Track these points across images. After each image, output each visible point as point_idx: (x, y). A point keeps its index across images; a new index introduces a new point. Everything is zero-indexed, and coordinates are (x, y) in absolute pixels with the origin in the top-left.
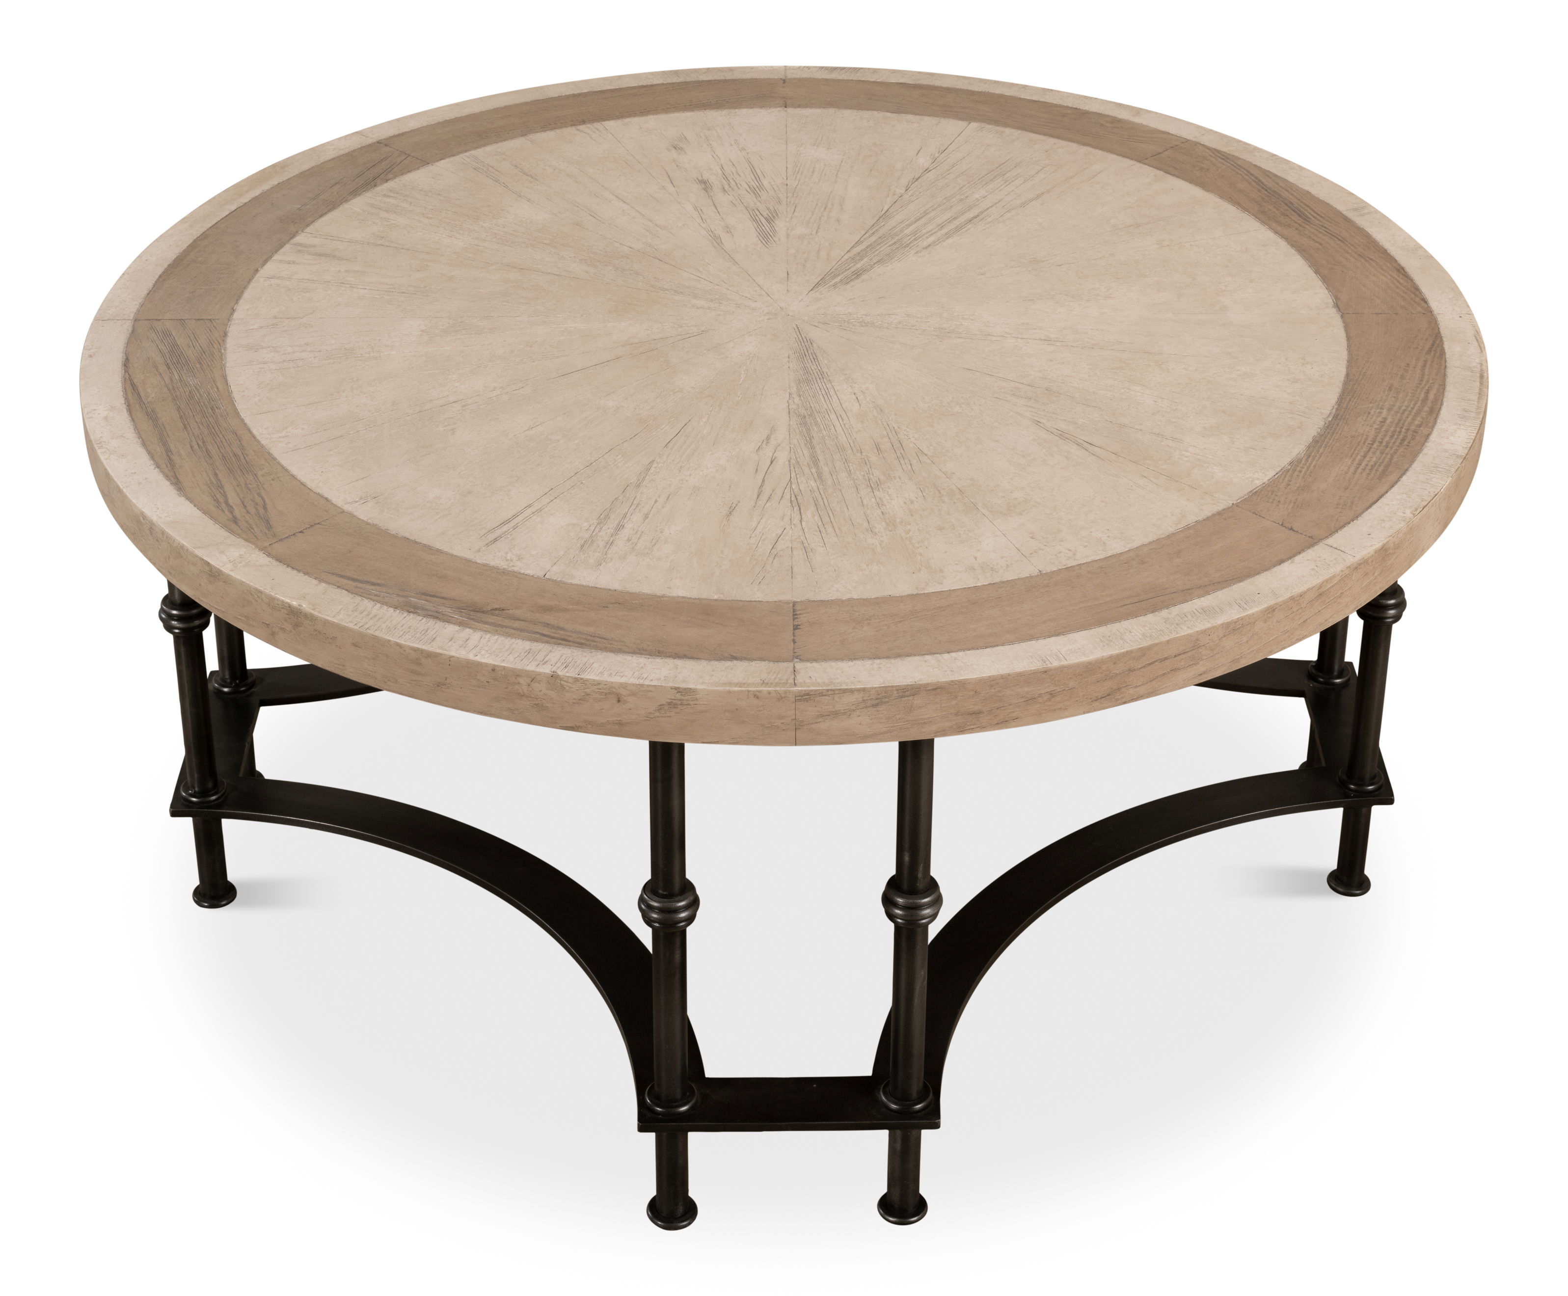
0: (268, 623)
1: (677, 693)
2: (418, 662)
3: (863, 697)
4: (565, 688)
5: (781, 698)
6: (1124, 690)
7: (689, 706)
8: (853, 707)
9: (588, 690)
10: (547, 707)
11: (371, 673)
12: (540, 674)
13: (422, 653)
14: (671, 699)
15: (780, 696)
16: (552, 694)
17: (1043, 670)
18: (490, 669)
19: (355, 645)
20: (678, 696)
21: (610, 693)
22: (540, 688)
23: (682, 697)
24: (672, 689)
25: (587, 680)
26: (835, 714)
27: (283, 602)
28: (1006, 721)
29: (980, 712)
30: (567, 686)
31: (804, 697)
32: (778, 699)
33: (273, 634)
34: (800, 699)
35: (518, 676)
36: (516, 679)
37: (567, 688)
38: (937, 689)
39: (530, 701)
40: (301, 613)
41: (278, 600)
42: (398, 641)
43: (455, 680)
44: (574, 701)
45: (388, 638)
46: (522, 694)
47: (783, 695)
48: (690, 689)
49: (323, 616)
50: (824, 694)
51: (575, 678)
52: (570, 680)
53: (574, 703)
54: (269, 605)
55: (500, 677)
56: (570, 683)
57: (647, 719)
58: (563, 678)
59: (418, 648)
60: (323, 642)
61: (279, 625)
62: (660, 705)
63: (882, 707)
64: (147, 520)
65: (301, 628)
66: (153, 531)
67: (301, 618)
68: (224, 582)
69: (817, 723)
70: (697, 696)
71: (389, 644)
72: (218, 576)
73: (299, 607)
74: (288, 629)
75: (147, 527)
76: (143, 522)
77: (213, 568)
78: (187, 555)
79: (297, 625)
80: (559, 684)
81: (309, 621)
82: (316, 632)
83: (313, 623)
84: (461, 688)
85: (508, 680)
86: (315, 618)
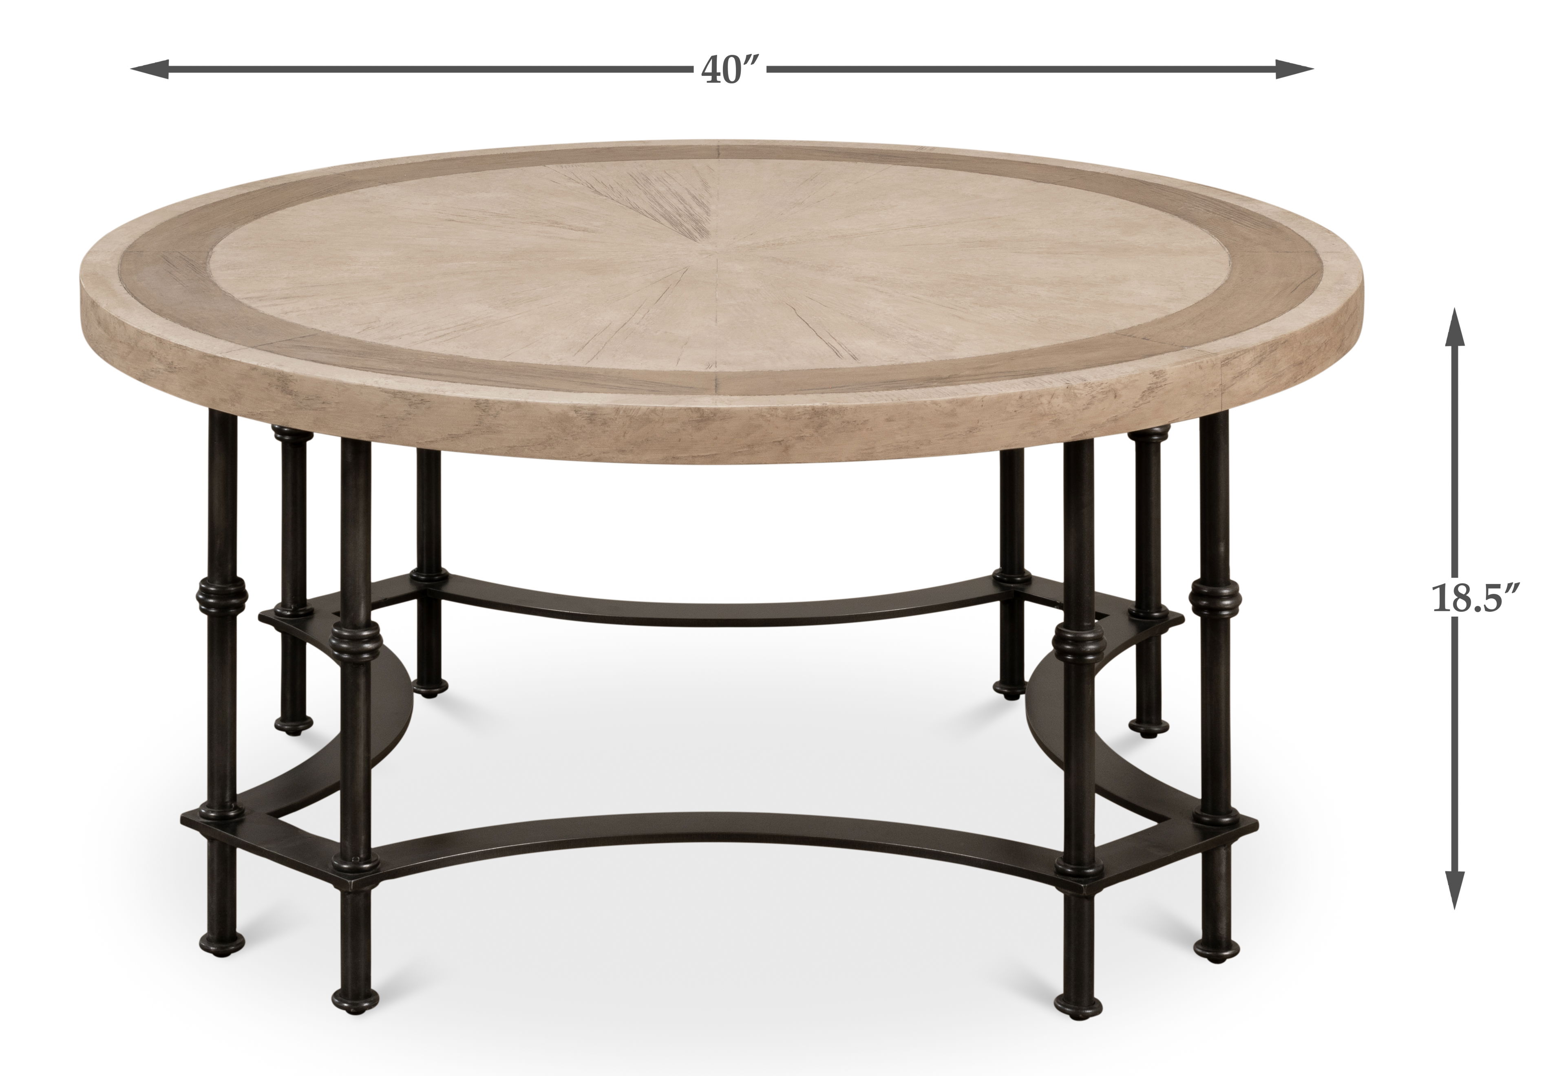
0: (780, 439)
1: (1154, 376)
2: (953, 414)
3: (1255, 355)
4: (1077, 396)
5: (1214, 366)
7: (1161, 388)
8: (1250, 366)
9: (1094, 393)
10: (1063, 420)
11: (903, 444)
12: (1057, 388)
13: (957, 403)
14: (1150, 384)
15: (1214, 363)
16: (1068, 405)
18: (1017, 397)
21: (1109, 391)
22: (1058, 402)
23: (1157, 381)
24: (1151, 374)
25: (1096, 383)
26: (1242, 374)
27: (806, 407)
29: (1304, 362)
30: (1079, 394)
31: (1227, 362)
32: (1212, 367)
33: (787, 448)
34: (1224, 365)
35: (1041, 396)
36: (1039, 400)
37: (1079, 396)
38: (1287, 342)
39: (1050, 418)
40: (826, 410)
41: (798, 408)
42: (933, 399)
43: (987, 420)
44: (1084, 407)
45: (923, 400)
48: (1162, 370)
50: (1236, 356)
52: (1081, 387)
53: (1084, 409)
54: (786, 418)
55: (1026, 403)
56: (1081, 390)
59: (953, 399)
60: (852, 431)
61: (797, 436)
62: (1144, 392)
63: (1263, 364)
64: (585, 409)
65: (827, 427)
66: (596, 416)
67: (827, 416)
68: (721, 420)
69: (1232, 385)
70: (1167, 376)
71: (925, 405)
72: (713, 417)
73: (824, 405)
74: (808, 435)
75: (583, 417)
76: (575, 415)
77: (706, 410)
78: (662, 415)
79: (820, 426)
80: (1072, 394)
81: (836, 416)
82: (844, 424)
83: (842, 415)
84: (992, 426)
85: (1033, 403)
86: (844, 409)
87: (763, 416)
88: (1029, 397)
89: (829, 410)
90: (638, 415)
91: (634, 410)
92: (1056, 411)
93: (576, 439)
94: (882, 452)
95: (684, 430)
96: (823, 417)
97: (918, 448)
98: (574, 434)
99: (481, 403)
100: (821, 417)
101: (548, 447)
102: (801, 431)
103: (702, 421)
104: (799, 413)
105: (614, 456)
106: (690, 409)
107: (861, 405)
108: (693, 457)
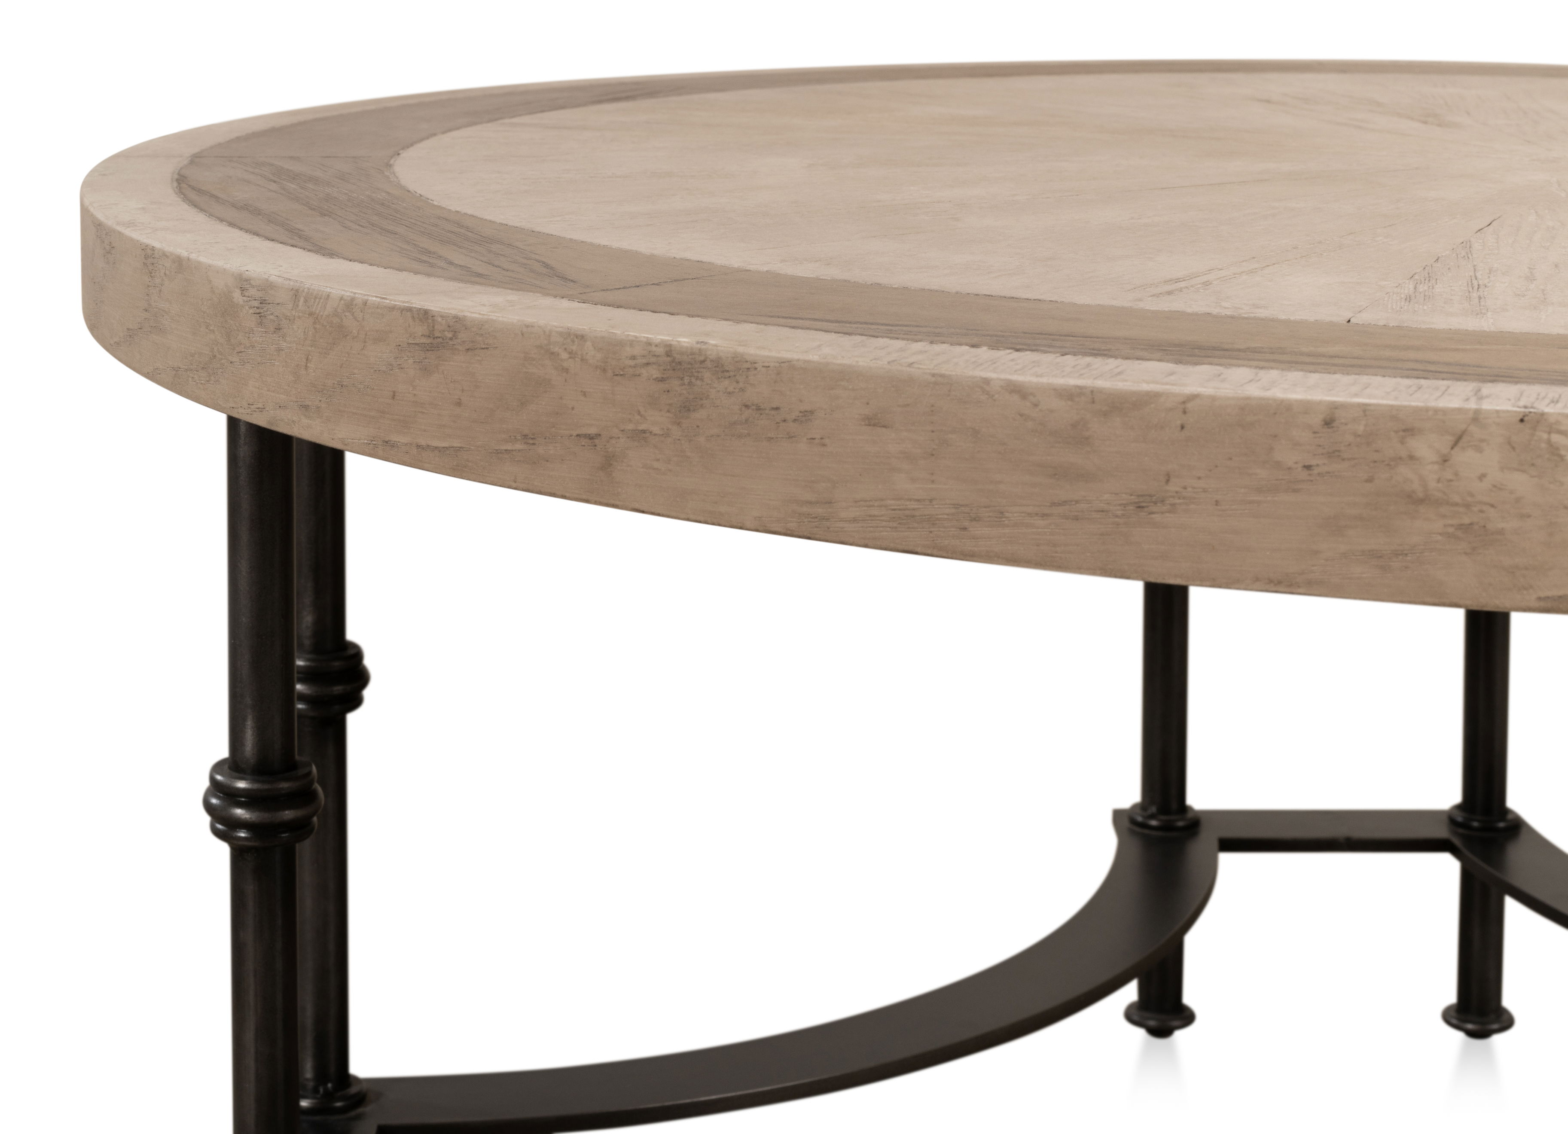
0: (592, 431)
10: (1501, 532)
12: (1482, 422)
16: (1520, 483)
18: (1316, 420)
19: (872, 422)
22: (1481, 464)
27: (650, 344)
33: (608, 463)
35: (1410, 431)
36: (1402, 443)
39: (1444, 516)
40: (703, 362)
41: (632, 343)
43: (1199, 478)
46: (1421, 495)
49: (774, 354)
54: (604, 370)
55: (1349, 446)
58: (1558, 422)
59: (1080, 387)
60: (770, 439)
61: (630, 427)
64: (253, 287)
65: (702, 414)
66: (268, 307)
67: (702, 380)
68: (468, 350)
71: (986, 391)
72: (451, 339)
73: (702, 346)
74: (656, 430)
75: (251, 308)
76: (242, 300)
77: (440, 319)
78: (364, 318)
79: (687, 408)
80: (1543, 445)
81: (726, 382)
82: (747, 413)
83: (741, 385)
84: (1217, 503)
85: (1377, 451)
86: (747, 365)
87: (553, 353)
88: (1361, 428)
89: (708, 364)
90: (326, 313)
92: (1472, 495)
94: (855, 520)
95: (401, 367)
96: (693, 380)
97: (965, 529)
98: (240, 349)
100: (686, 380)
101: (211, 378)
102: (639, 413)
103: (431, 348)
104: (633, 358)
106: (410, 310)
107: (798, 360)
108: (418, 446)
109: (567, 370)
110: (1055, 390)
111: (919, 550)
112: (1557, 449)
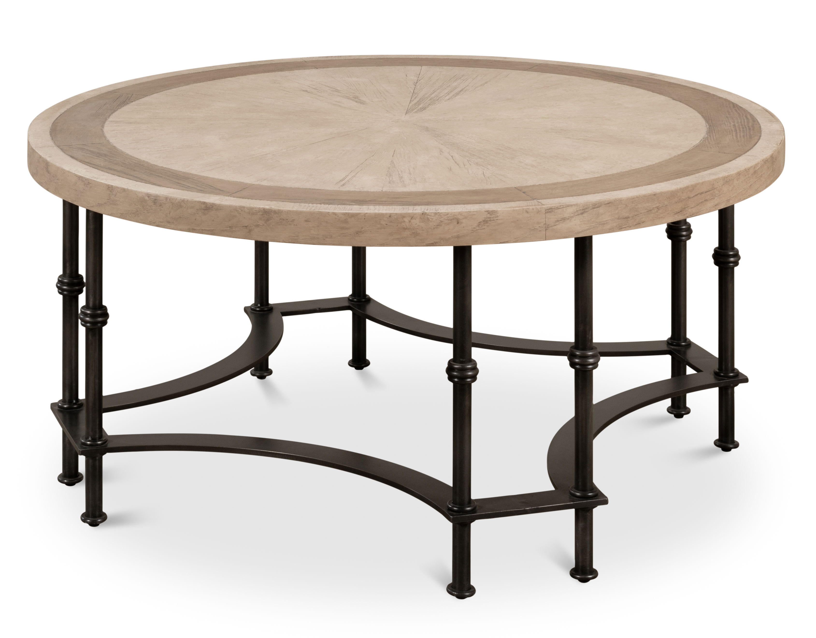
0: (246, 225)
1: (488, 214)
2: (346, 221)
3: (577, 209)
4: (429, 220)
5: (538, 212)
6: (687, 209)
7: (493, 221)
8: (572, 215)
9: (442, 219)
10: (419, 233)
11: (315, 236)
12: (416, 214)
14: (485, 218)
15: (538, 210)
16: (422, 224)
17: (654, 194)
18: (388, 216)
19: (307, 221)
20: (489, 216)
21: (453, 219)
22: (416, 222)
23: (491, 216)
24: (485, 212)
25: (441, 213)
26: (564, 219)
27: (260, 208)
28: (640, 223)
29: (628, 217)
30: (431, 218)
31: (550, 210)
32: (537, 212)
33: (250, 231)
34: (548, 212)
35: (404, 217)
36: (402, 219)
37: (431, 220)
38: (609, 204)
39: (410, 231)
40: (271, 211)
41: (256, 208)
42: (334, 211)
43: (368, 227)
44: (434, 227)
45: (328, 211)
46: (406, 228)
47: (540, 210)
48: (495, 211)
49: (286, 209)
50: (559, 208)
51: (435, 213)
52: (433, 215)
53: (434, 228)
54: (249, 213)
55: (394, 220)
56: (432, 216)
57: (473, 232)
58: (429, 215)
59: (346, 213)
60: (286, 225)
61: (255, 224)
62: (480, 222)
63: (585, 215)
64: (152, 196)
65: (271, 221)
66: (157, 201)
67: (271, 214)
68: (216, 210)
69: (555, 225)
70: (498, 215)
71: (328, 214)
72: (211, 208)
73: (270, 208)
74: (261, 224)
75: (151, 201)
76: (148, 199)
77: (208, 204)
78: (187, 204)
79: (268, 220)
80: (426, 218)
81: (277, 215)
82: (281, 220)
83: (280, 215)
84: (371, 232)
85: (398, 221)
86: (281, 211)
88: (395, 217)
89: (273, 211)
90: (176, 202)
91: (174, 199)
92: (414, 227)
93: (149, 213)
94: (303, 239)
95: (198, 214)
97: (325, 239)
98: (147, 209)
99: (110, 187)
100: (268, 215)
101: (137, 216)
103: (206, 209)
104: (256, 211)
105: (165, 225)
106: (200, 202)
107: (292, 210)
108: (202, 230)
109: (240, 214)
110: (341, 213)
111: (316, 244)
112: (429, 218)
